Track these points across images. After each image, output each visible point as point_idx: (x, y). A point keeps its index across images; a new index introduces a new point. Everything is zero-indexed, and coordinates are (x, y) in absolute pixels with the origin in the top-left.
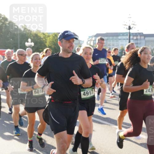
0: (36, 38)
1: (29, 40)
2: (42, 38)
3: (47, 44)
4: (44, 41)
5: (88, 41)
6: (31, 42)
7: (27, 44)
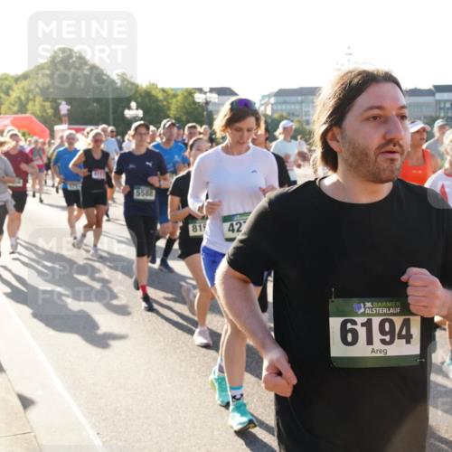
0: (147, 100)
1: (133, 104)
2: (161, 101)
3: (172, 112)
4: (164, 106)
5: (262, 105)
6: (137, 109)
7: (128, 113)
